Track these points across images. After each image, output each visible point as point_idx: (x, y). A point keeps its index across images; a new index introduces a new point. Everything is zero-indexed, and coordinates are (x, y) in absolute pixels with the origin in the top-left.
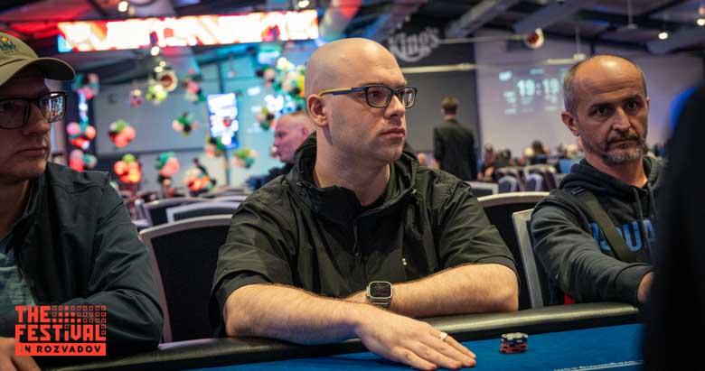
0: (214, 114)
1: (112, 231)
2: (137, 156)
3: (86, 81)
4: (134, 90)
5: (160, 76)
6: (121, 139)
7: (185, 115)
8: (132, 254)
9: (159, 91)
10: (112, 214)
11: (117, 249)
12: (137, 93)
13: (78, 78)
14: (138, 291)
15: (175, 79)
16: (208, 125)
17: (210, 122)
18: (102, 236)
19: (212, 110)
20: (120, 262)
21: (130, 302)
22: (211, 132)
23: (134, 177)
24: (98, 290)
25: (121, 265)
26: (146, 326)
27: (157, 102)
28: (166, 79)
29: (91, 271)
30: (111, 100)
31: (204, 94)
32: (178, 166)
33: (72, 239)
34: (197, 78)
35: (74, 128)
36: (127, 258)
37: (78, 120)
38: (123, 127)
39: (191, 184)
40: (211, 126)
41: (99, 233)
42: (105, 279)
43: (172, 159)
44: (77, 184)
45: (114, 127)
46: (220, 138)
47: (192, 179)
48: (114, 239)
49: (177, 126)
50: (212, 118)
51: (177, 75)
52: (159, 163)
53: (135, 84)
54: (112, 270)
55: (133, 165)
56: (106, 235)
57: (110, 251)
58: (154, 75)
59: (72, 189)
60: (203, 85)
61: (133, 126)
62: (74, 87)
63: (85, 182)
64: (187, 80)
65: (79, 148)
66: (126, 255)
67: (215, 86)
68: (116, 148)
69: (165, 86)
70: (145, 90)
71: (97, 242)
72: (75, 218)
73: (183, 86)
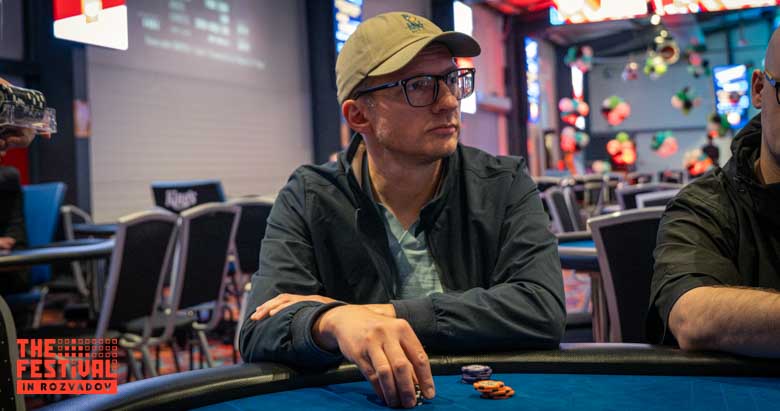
0: (722, 89)
1: (521, 219)
2: (632, 135)
3: (579, 55)
4: (630, 62)
5: (660, 47)
6: (614, 116)
7: (686, 90)
8: (537, 245)
9: (658, 63)
10: (523, 201)
11: (523, 239)
12: (633, 66)
13: (572, 52)
14: (539, 284)
15: (676, 50)
16: (714, 102)
17: (716, 97)
18: (509, 224)
19: (719, 85)
20: (525, 253)
21: (530, 297)
22: (717, 109)
23: (628, 157)
24: (501, 281)
25: (526, 256)
26: (545, 323)
27: (655, 76)
28: (667, 51)
29: (497, 260)
30: (607, 75)
31: (711, 66)
32: (676, 147)
33: (479, 226)
34: (701, 49)
35: (566, 105)
36: (532, 249)
37: (571, 96)
38: (617, 104)
39: (691, 167)
40: (718, 102)
41: (506, 222)
42: (509, 269)
43: (670, 139)
44: (489, 169)
45: (607, 103)
46: (726, 116)
47: (692, 161)
48: (521, 229)
49: (676, 102)
50: (719, 93)
51: (680, 46)
52: (655, 144)
53: (632, 57)
54: (516, 261)
55: (627, 144)
56: (513, 223)
57: (516, 240)
58: (654, 46)
59: (483, 174)
60: (708, 57)
61: (628, 102)
62: (568, 60)
63: (497, 167)
64: (690, 50)
65: (573, 125)
66: (532, 246)
67: (724, 57)
68: (611, 126)
69: (666, 59)
70: (642, 64)
71: (505, 230)
72: (483, 204)
73: (685, 58)
